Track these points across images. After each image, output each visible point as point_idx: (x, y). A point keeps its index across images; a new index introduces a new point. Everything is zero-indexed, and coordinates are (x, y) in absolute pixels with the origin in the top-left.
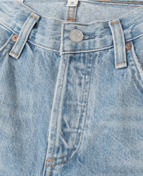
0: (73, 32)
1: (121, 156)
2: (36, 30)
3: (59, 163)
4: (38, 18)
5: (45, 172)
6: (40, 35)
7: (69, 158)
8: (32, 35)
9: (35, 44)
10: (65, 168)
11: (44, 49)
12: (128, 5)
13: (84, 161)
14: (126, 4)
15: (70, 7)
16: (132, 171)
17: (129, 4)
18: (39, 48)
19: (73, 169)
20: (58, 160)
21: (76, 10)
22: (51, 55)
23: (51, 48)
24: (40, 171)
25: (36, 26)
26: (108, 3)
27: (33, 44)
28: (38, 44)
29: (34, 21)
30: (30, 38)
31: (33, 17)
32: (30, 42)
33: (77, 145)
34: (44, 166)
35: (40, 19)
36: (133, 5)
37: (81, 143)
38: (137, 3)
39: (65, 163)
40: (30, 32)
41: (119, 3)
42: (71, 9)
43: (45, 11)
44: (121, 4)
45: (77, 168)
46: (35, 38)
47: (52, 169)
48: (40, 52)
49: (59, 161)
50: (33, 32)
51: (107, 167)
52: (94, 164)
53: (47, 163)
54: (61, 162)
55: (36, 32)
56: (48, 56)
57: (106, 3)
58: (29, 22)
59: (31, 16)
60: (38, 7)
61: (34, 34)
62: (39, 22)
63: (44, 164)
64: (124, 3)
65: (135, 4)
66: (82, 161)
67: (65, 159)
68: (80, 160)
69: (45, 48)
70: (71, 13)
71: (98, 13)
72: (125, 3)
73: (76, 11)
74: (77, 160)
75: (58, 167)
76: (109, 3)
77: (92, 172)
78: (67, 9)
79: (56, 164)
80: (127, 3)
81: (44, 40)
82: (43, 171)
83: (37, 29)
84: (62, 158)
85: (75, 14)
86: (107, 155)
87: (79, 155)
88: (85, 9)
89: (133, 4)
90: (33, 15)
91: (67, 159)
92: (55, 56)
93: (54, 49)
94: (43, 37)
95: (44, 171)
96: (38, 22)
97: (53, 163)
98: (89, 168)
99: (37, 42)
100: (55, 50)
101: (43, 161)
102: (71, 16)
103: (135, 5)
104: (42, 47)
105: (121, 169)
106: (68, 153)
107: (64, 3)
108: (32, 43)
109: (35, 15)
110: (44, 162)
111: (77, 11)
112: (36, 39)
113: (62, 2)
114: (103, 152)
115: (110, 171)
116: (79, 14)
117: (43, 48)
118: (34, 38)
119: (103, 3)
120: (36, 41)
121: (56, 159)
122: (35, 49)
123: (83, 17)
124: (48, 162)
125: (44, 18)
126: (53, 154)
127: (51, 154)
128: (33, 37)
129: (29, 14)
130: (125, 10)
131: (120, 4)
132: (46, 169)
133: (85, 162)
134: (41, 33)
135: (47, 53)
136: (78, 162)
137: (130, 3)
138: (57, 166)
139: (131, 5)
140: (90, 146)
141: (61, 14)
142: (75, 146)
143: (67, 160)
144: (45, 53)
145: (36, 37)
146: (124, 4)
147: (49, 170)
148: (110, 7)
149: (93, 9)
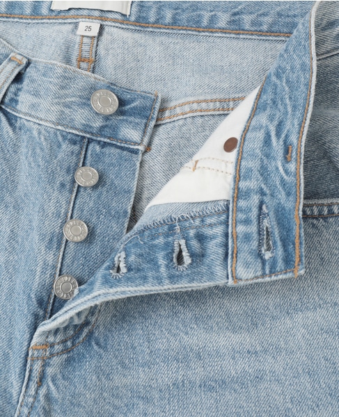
0: (98, 95)
1: (177, 328)
2: (20, 86)
3: (58, 353)
4: (25, 62)
5: (31, 371)
6: (28, 95)
7: (77, 341)
8: (10, 95)
9: (17, 115)
10: (68, 361)
11: (39, 124)
12: (197, 33)
13: (106, 344)
14: (194, 33)
15: (83, 36)
16: (199, 356)
17: (199, 31)
18: (26, 123)
19: (86, 362)
20: (56, 347)
21: (95, 42)
22: (52, 135)
23: (53, 123)
24: (17, 370)
25: (19, 78)
26: (159, 30)
27: (13, 113)
28: (26, 114)
29: (15, 68)
30: (7, 100)
31: (13, 61)
32: (7, 109)
33: (92, 315)
34: (26, 361)
35: (28, 64)
36: (207, 34)
37: (100, 311)
38: (214, 30)
39: (69, 351)
40: (6, 88)
41: (180, 30)
42: (85, 40)
43: (34, 46)
44: (184, 32)
45: (95, 361)
46: (17, 102)
47: (45, 365)
48: (29, 130)
49: (58, 348)
50: (13, 89)
51: (151, 352)
52: (127, 349)
53: (33, 354)
54: (62, 351)
55: (19, 90)
56: (45, 139)
57: (155, 30)
58: (7, 69)
59: (10, 59)
60: (21, 37)
61: (16, 94)
62: (25, 70)
63: (27, 355)
64: (189, 30)
65: (212, 32)
66: (102, 344)
67: (69, 343)
68: (97, 344)
69: (41, 122)
70: (86, 48)
71: (140, 49)
72: (193, 31)
73: (95, 45)
74: (93, 343)
75: (56, 360)
76: (162, 30)
77: (122, 367)
78: (78, 39)
79: (52, 355)
80: (195, 31)
81: (39, 106)
82: (25, 370)
83: (22, 83)
84: (64, 342)
85: (94, 50)
86: (150, 328)
87: (96, 335)
88: (113, 41)
89: (207, 31)
90: (13, 57)
91: (73, 343)
92: (60, 139)
93: (59, 124)
94: (35, 100)
95: (28, 370)
96: (23, 71)
97: (48, 353)
98: (116, 357)
99: (23, 110)
100: (60, 127)
101: (25, 348)
102: (85, 54)
103: (211, 34)
104: (35, 120)
105: (178, 353)
106: (75, 331)
107: (71, 27)
108: (11, 111)
109: (19, 57)
110: (28, 352)
111: (97, 45)
112: (20, 103)
113: (68, 25)
114: (143, 323)
115: (158, 361)
116: (102, 51)
117: (38, 121)
118: (14, 101)
119: (148, 30)
120: (18, 107)
121: (52, 346)
122: (18, 125)
123: (111, 56)
124: (36, 353)
125: (36, 62)
126: (47, 337)
127: (44, 337)
128: (12, 100)
129: (7, 56)
130: (192, 45)
131: (181, 32)
132: (31, 366)
133: (108, 347)
134: (29, 92)
135: (43, 132)
136: (95, 347)
137: (201, 30)
138: (54, 358)
139: (203, 34)
140: (118, 314)
141: (63, 48)
142: (89, 318)
143: (73, 346)
144: (40, 133)
145: (20, 100)
146: (190, 32)
147: (37, 367)
148: (163, 38)
149: (130, 42)
